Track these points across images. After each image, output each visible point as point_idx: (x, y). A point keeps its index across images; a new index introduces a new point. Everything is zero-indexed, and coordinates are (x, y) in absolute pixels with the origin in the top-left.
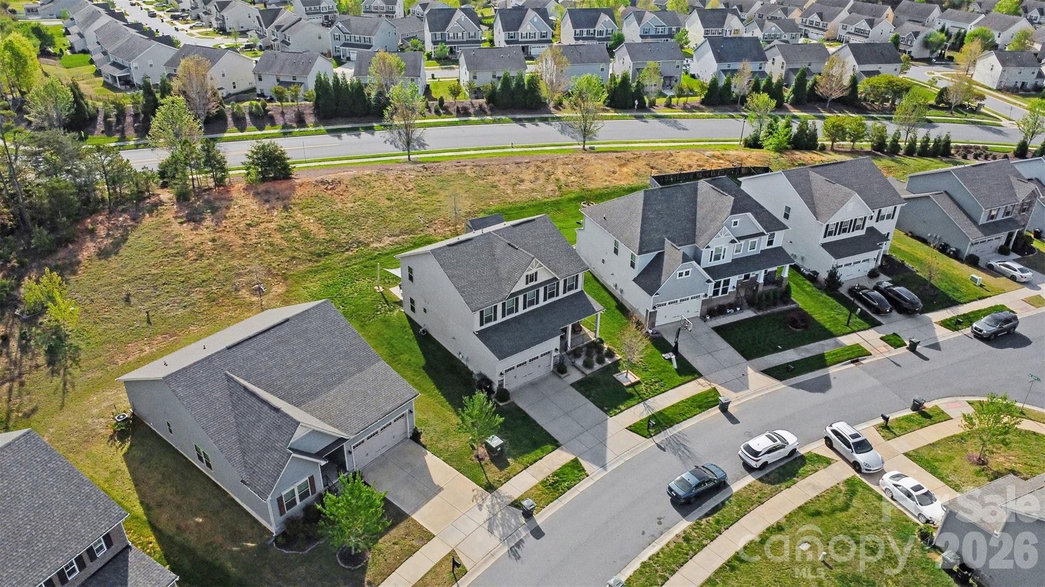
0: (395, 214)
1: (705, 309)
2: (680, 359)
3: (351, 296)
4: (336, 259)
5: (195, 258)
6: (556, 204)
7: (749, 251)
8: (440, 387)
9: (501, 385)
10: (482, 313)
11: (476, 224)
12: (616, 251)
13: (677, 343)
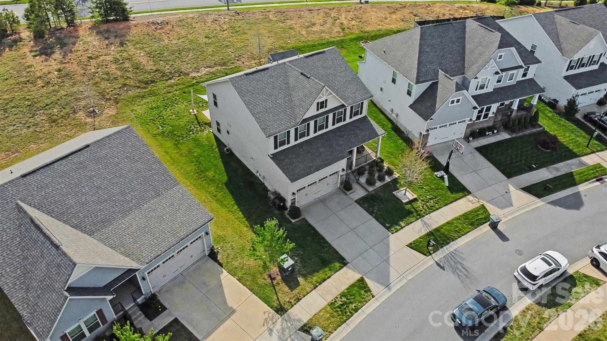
0: (210, 50)
1: (469, 132)
2: (452, 178)
3: (170, 117)
4: (160, 85)
5: (43, 85)
6: (341, 44)
7: (507, 82)
8: (239, 203)
9: (293, 203)
10: (276, 138)
11: (275, 57)
12: (394, 81)
13: (448, 164)
